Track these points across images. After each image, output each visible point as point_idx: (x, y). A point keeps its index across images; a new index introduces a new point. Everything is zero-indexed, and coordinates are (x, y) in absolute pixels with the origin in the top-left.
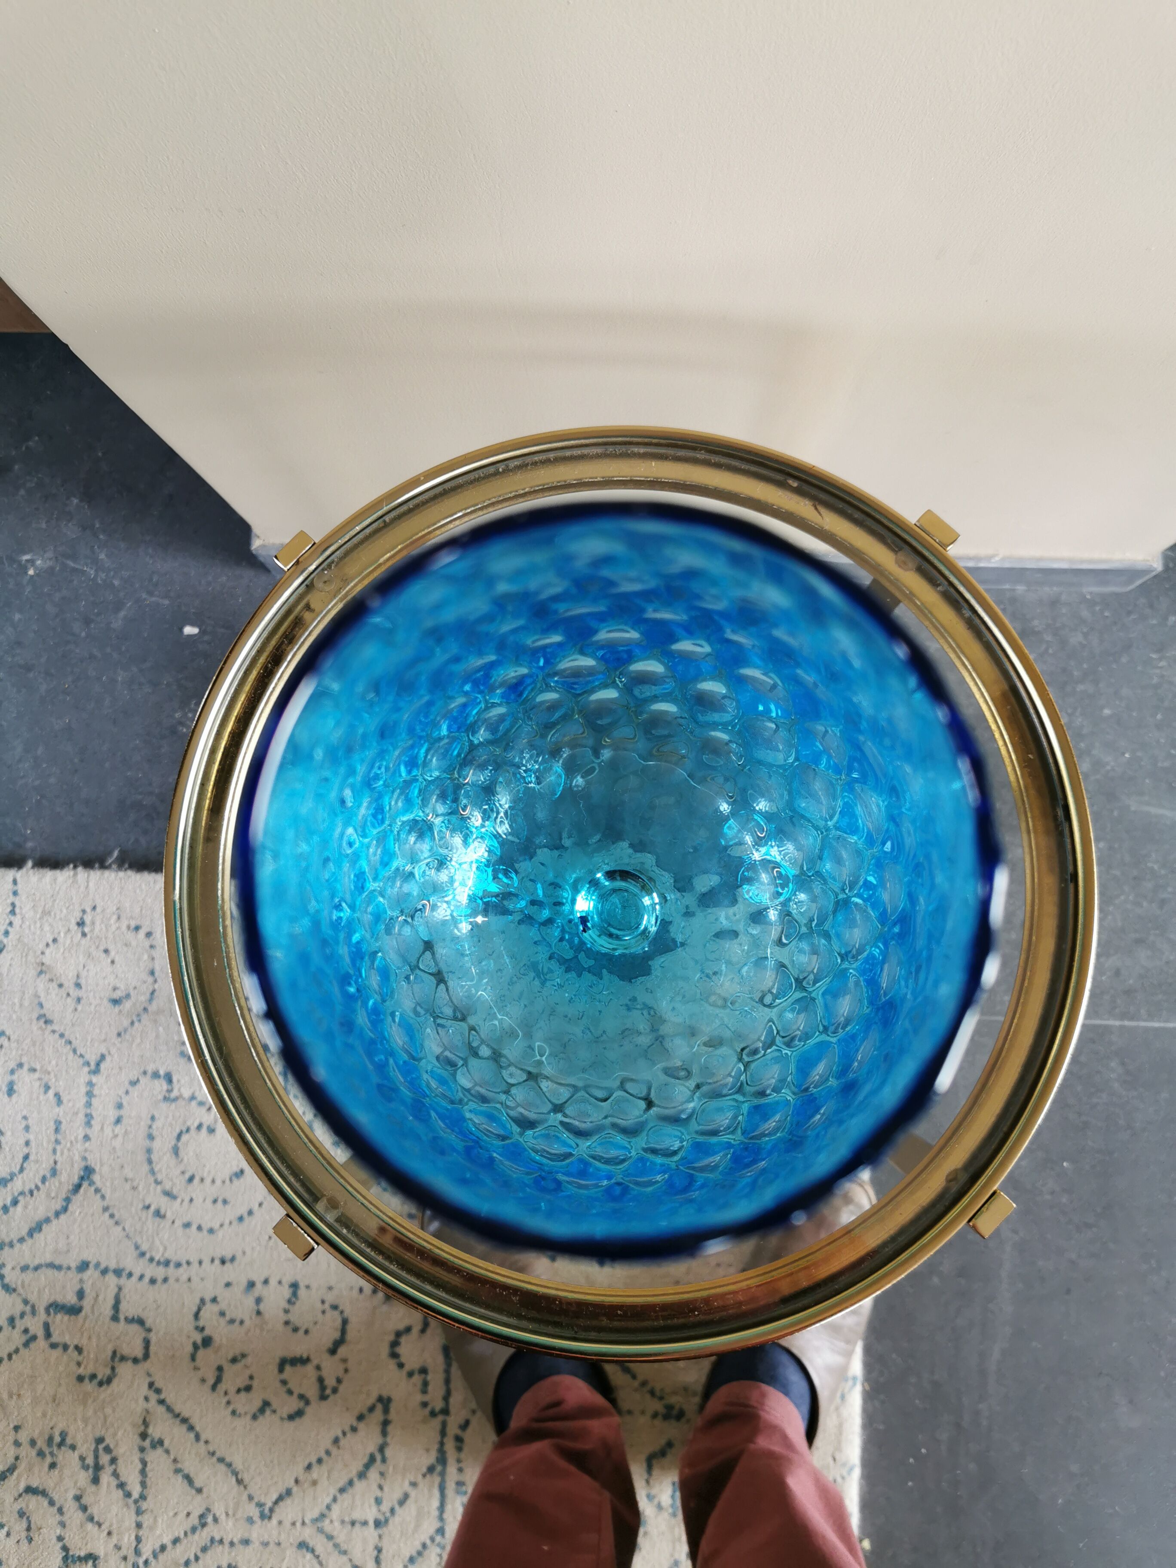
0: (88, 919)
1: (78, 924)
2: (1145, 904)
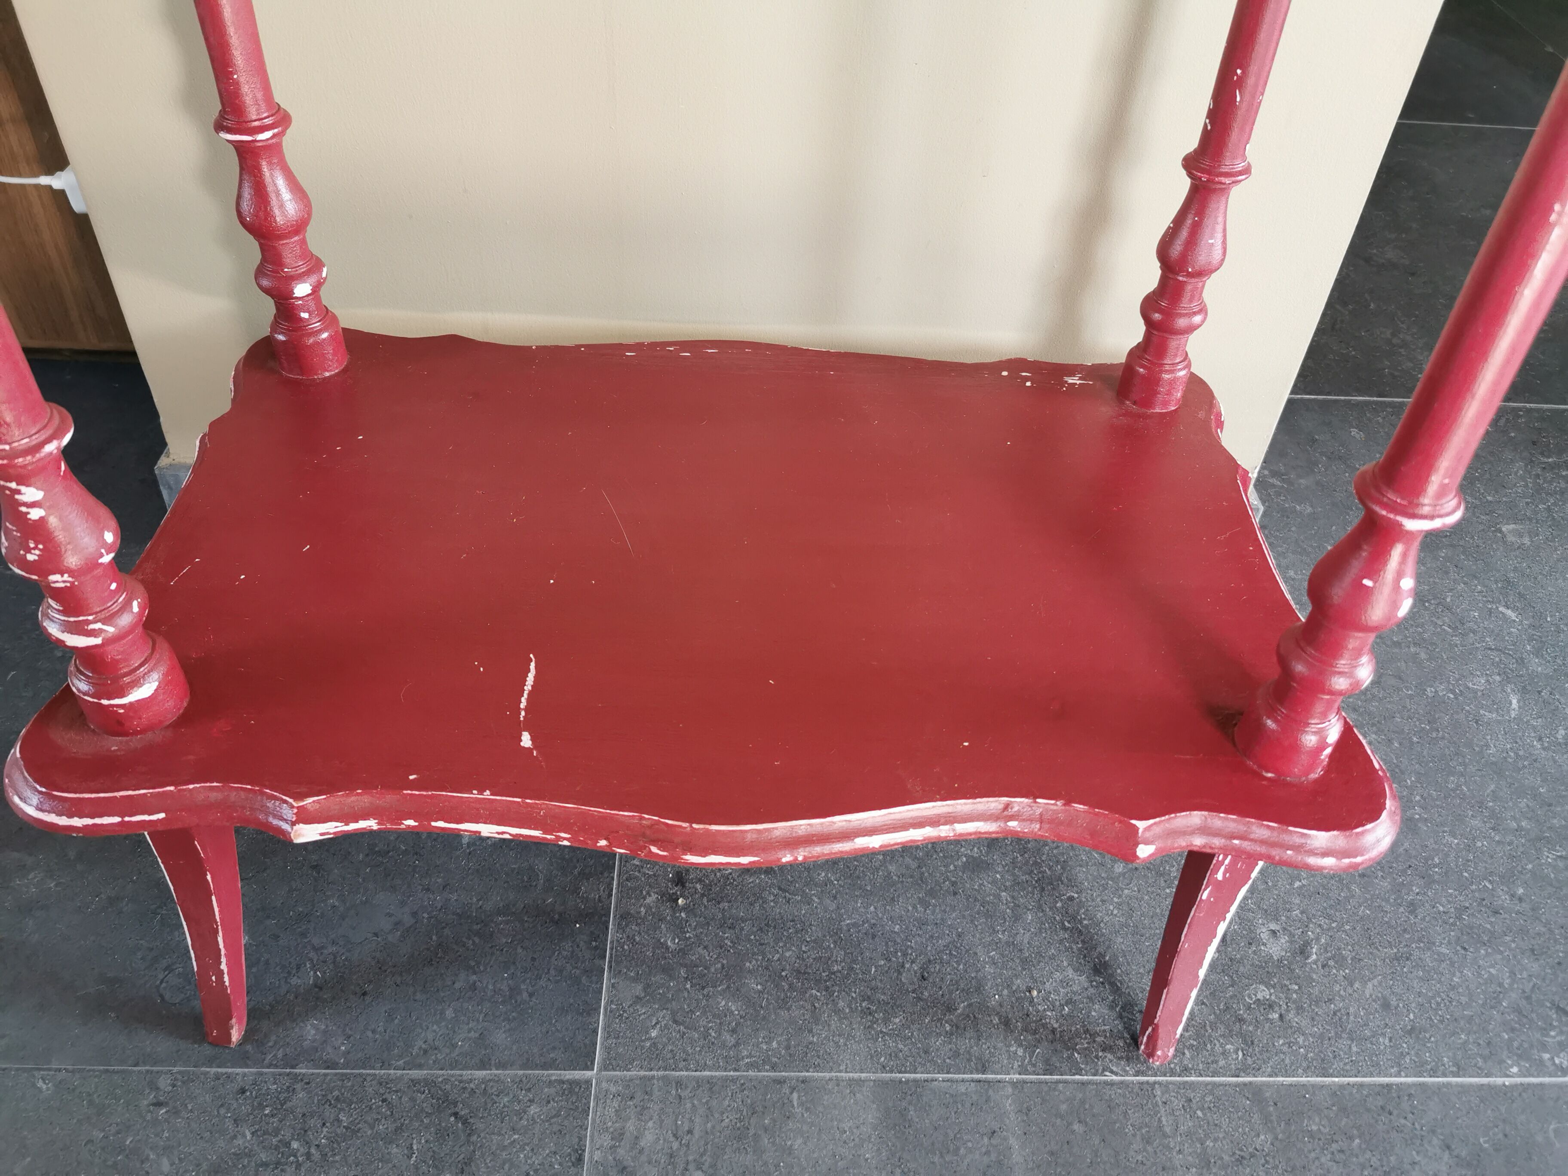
2: (1388, 908)
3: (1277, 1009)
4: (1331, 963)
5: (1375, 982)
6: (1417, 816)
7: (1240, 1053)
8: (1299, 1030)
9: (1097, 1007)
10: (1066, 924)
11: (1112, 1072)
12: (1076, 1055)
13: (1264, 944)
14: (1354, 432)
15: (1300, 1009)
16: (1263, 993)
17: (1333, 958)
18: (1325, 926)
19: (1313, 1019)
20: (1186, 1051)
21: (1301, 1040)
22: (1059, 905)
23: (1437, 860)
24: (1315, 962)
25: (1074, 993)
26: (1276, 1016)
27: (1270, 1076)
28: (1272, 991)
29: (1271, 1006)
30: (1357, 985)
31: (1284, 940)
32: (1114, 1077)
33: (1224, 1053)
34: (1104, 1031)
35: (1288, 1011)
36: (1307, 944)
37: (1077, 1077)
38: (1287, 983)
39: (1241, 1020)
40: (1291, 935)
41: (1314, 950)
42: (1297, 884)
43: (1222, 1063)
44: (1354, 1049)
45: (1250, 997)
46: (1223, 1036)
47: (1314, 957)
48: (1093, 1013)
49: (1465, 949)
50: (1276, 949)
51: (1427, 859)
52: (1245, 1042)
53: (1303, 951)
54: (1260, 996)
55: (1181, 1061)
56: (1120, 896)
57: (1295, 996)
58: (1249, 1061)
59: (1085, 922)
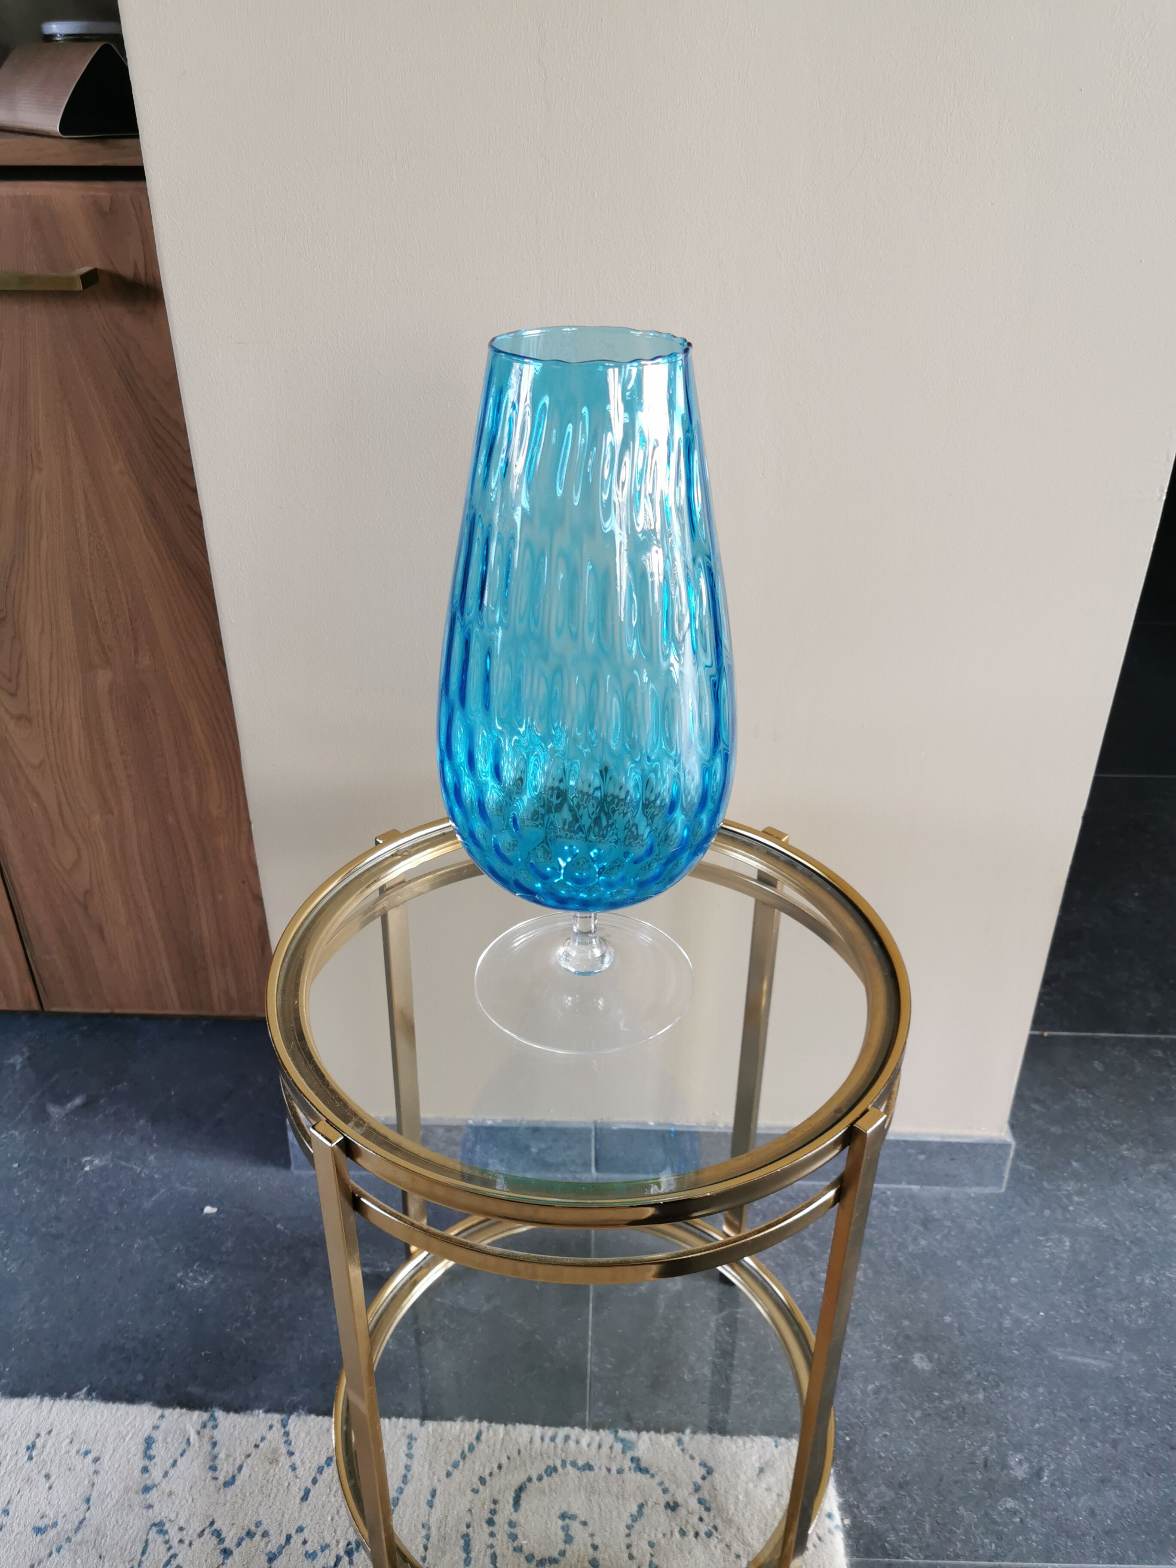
0: (39, 1444)
1: (28, 1448)
2: (1099, 1444)
3: (1018, 1515)
4: (1057, 1483)
5: (1086, 1497)
6: (1122, 1376)
7: (993, 1545)
8: (1034, 1530)
9: (900, 1512)
10: (882, 1454)
11: (909, 1556)
12: (886, 1545)
13: (1012, 1469)
14: (1096, 1064)
15: (1034, 1516)
16: (1011, 1503)
17: (1058, 1479)
18: (1054, 1457)
19: (1043, 1523)
20: (958, 1544)
21: (1034, 1537)
22: (877, 1440)
23: (1134, 1409)
24: (1046, 1482)
25: (886, 1502)
26: (1018, 1520)
27: (1013, 1561)
28: (1016, 1502)
29: (1015, 1512)
30: (1073, 1500)
31: (1026, 1466)
32: (911, 1560)
33: (983, 1546)
34: (905, 1528)
35: (1026, 1516)
36: (1041, 1469)
37: (887, 1560)
38: (1026, 1496)
39: (995, 1522)
40: (1031, 1462)
41: (1046, 1474)
42: (1037, 1425)
43: (981, 1551)
44: (1070, 1544)
45: (1002, 1507)
46: (983, 1533)
47: (1046, 1478)
48: (898, 1516)
49: (1149, 1475)
50: (1020, 1472)
51: (1127, 1408)
52: (998, 1539)
53: (1039, 1474)
54: (1008, 1506)
55: (954, 1550)
56: (918, 1435)
57: (1031, 1506)
58: (999, 1550)
59: (894, 1453)
